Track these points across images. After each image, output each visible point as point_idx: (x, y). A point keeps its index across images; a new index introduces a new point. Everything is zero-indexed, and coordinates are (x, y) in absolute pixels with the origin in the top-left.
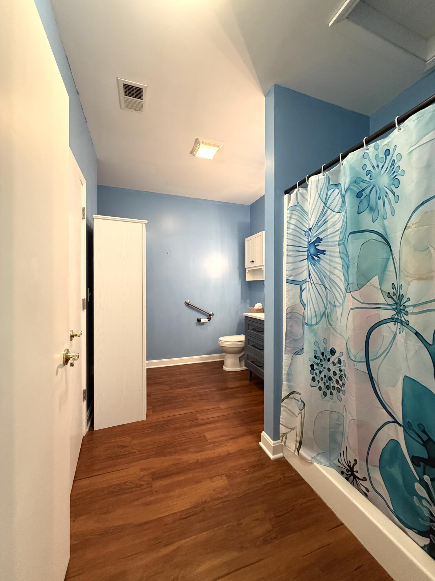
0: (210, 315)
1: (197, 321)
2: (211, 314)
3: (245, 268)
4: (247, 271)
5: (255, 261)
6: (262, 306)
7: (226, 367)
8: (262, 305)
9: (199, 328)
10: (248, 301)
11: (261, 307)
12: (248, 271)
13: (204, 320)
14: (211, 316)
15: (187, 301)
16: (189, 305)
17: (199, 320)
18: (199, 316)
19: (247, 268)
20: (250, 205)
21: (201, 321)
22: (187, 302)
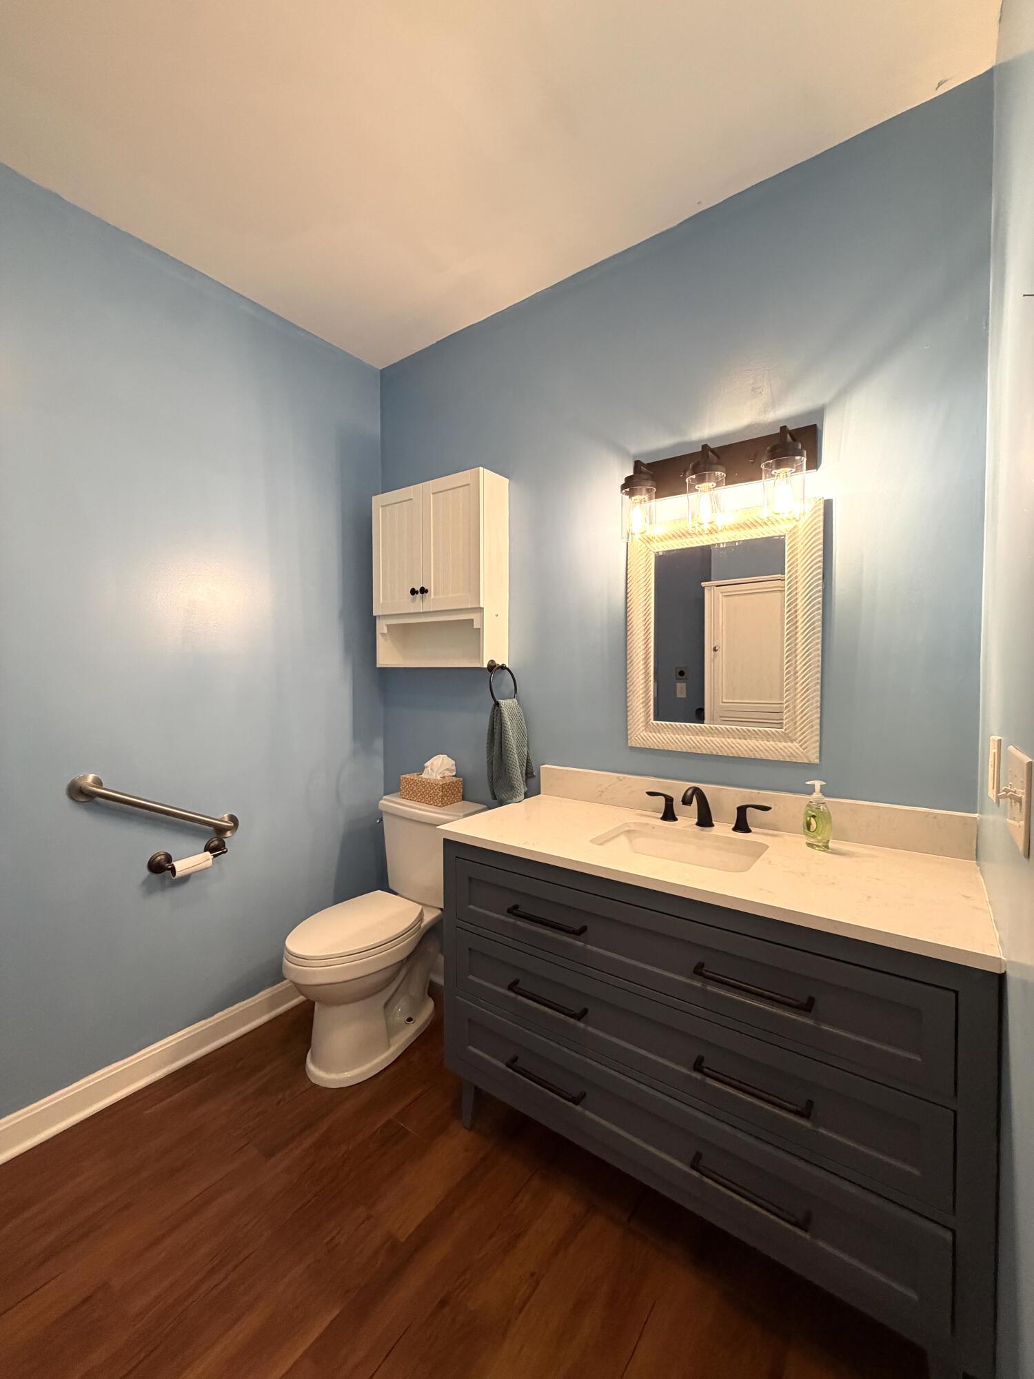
0: (220, 831)
1: (146, 872)
2: (222, 818)
3: (375, 617)
4: (382, 627)
5: (432, 590)
6: (454, 768)
7: (327, 1070)
8: (453, 762)
9: (163, 902)
10: (379, 744)
11: (453, 770)
12: (389, 626)
13: (191, 861)
14: (229, 834)
15: (85, 777)
16: (99, 799)
17: (160, 867)
18: (157, 842)
19: (385, 616)
20: (381, 370)
21: (173, 870)
22: (82, 783)
